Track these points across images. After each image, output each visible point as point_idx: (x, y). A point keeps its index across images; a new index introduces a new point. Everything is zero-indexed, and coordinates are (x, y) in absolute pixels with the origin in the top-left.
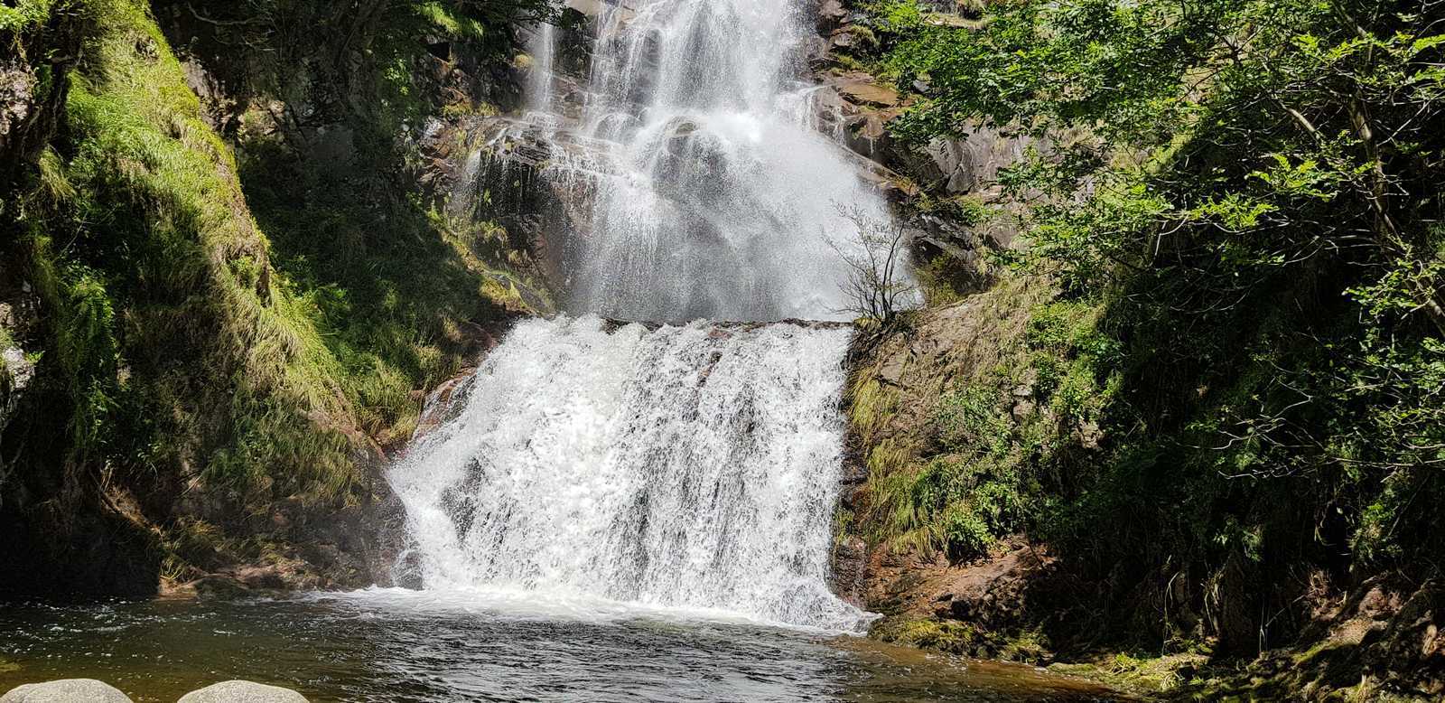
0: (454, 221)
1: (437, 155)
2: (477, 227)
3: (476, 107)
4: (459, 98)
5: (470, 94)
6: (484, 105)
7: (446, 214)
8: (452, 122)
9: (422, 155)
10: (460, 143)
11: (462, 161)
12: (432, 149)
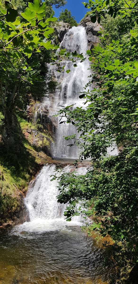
0: (34, 124)
1: (30, 112)
2: (38, 125)
3: (35, 102)
4: (32, 101)
5: (34, 100)
6: (37, 101)
7: (32, 123)
8: (32, 106)
9: (27, 113)
10: (34, 110)
11: (34, 113)
12: (29, 111)
